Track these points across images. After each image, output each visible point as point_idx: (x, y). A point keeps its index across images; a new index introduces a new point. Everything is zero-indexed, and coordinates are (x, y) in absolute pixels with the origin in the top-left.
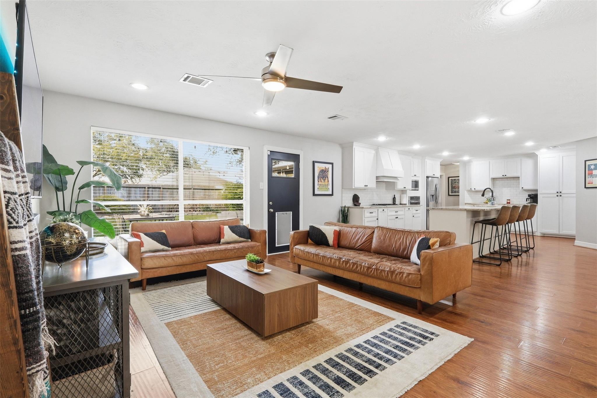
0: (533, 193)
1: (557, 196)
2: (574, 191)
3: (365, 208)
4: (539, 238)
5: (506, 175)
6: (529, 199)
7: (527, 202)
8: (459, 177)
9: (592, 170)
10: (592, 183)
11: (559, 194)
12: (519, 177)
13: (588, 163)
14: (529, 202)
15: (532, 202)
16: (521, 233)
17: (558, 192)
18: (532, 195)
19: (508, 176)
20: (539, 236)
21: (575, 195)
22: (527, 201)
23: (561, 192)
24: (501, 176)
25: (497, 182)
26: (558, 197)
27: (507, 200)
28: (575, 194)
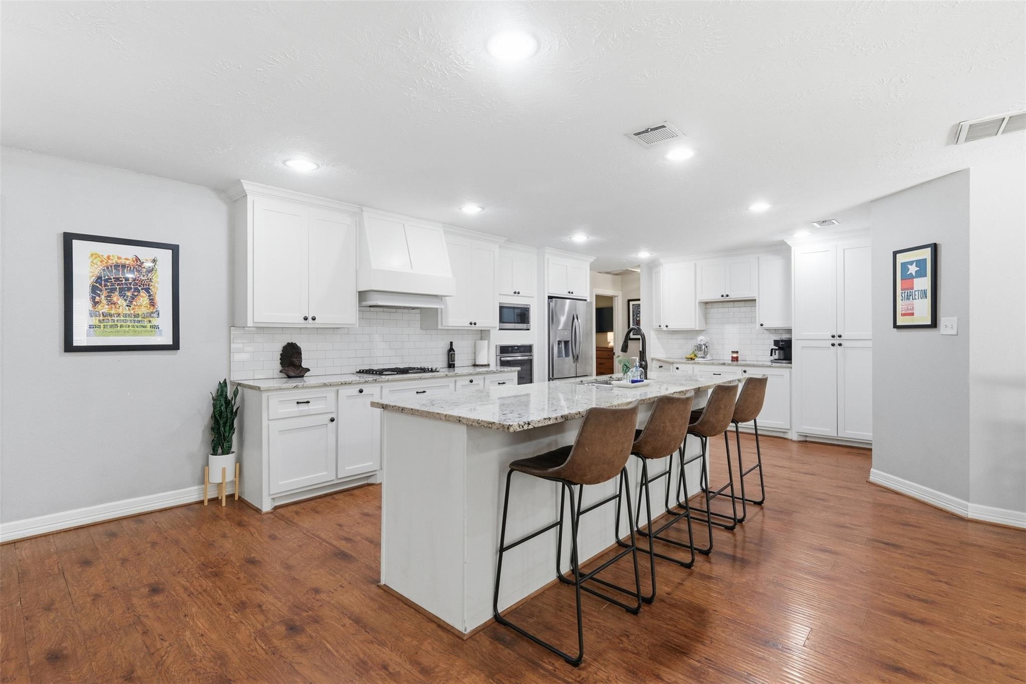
0: (785, 337)
1: (833, 345)
2: (869, 334)
3: (268, 390)
4: (795, 447)
5: (727, 296)
6: (777, 352)
7: (772, 358)
8: (639, 300)
9: (911, 277)
10: (912, 314)
11: (837, 341)
12: (755, 300)
13: (901, 258)
14: (776, 357)
15: (782, 358)
16: (759, 432)
17: (833, 337)
18: (782, 341)
19: (733, 296)
20: (794, 442)
21: (870, 344)
22: (771, 355)
23: (840, 336)
24: (717, 297)
25: (715, 311)
26: (835, 347)
27: (733, 352)
28: (871, 342)
